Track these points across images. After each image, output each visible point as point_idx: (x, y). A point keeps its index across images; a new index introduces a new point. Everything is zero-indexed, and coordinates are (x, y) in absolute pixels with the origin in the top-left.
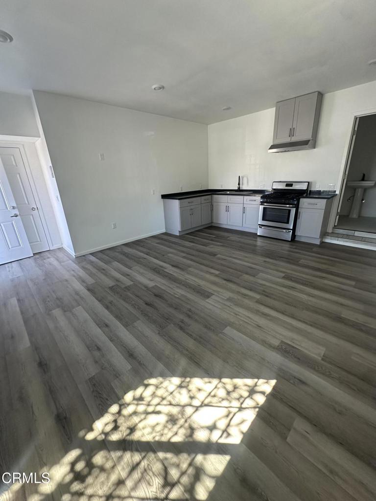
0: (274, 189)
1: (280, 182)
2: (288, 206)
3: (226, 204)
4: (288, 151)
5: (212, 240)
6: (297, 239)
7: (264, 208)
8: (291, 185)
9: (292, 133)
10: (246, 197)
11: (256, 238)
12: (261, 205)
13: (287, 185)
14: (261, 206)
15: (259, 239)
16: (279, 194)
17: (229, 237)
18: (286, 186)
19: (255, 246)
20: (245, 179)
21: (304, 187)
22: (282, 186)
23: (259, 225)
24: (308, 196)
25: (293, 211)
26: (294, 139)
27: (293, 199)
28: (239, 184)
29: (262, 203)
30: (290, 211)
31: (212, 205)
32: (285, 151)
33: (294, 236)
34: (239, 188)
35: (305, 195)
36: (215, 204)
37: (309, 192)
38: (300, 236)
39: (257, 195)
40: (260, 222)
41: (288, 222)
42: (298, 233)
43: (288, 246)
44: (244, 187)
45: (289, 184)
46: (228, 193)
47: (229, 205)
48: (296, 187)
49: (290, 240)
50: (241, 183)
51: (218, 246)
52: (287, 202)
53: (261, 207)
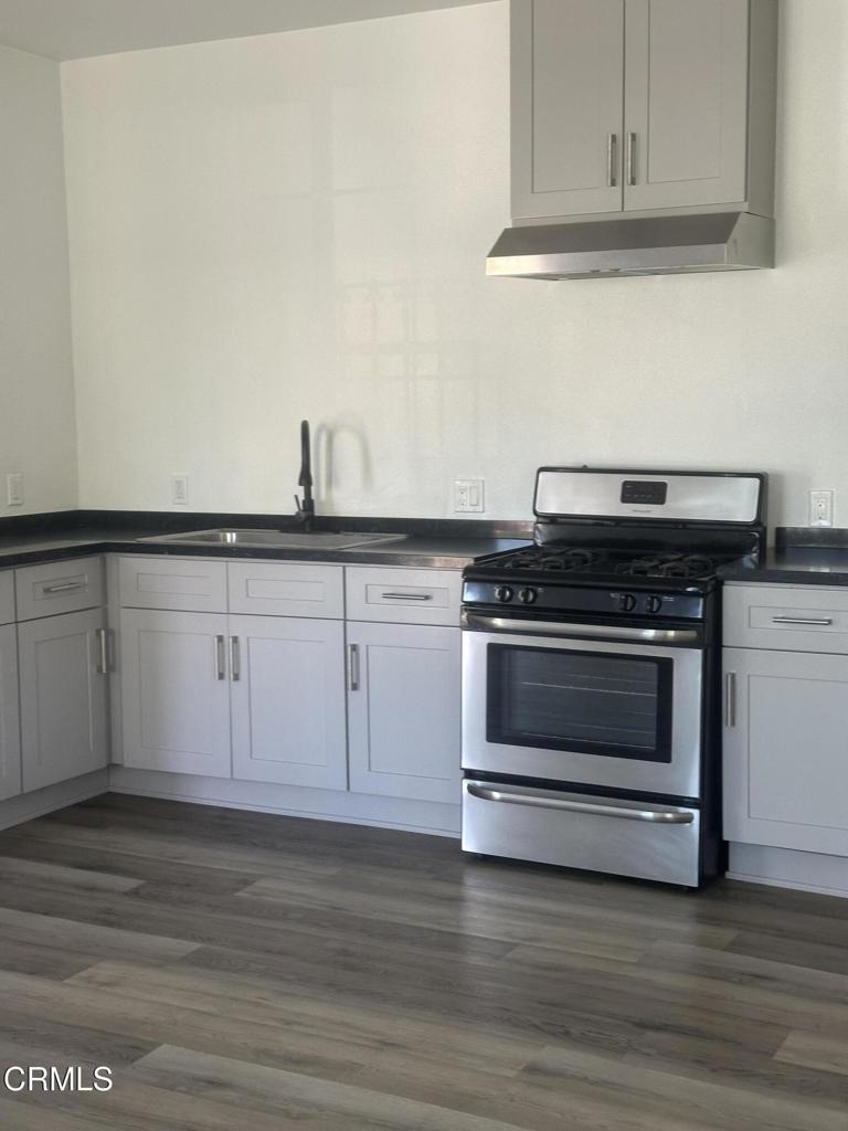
0: (552, 520)
1: (585, 470)
2: (650, 634)
3: (219, 626)
4: (615, 273)
5: (108, 919)
6: (739, 870)
7: (494, 651)
8: (656, 494)
9: (624, 159)
10: (360, 575)
11: (458, 881)
12: (473, 625)
13: (631, 493)
14: (467, 635)
15: (477, 889)
16: (587, 553)
17: (246, 882)
18: (625, 499)
19: (454, 942)
20: (347, 446)
21: (735, 505)
22: (597, 501)
23: (470, 774)
24: (771, 565)
25: (689, 669)
26: (644, 202)
27: (675, 586)
28: (305, 479)
29: (476, 617)
30: (665, 667)
31: (107, 634)
32: (595, 274)
33: (716, 849)
34: (309, 503)
35: (749, 560)
36: (127, 623)
37: (771, 541)
38: (758, 849)
39: (439, 559)
40: (476, 751)
41: (662, 751)
42: (740, 826)
43: (687, 928)
44: (345, 499)
45: (643, 488)
46: (231, 537)
47: (239, 627)
48: (690, 504)
49: (695, 884)
50: (318, 471)
51: (162, 962)
52: (643, 604)
53: (473, 647)
